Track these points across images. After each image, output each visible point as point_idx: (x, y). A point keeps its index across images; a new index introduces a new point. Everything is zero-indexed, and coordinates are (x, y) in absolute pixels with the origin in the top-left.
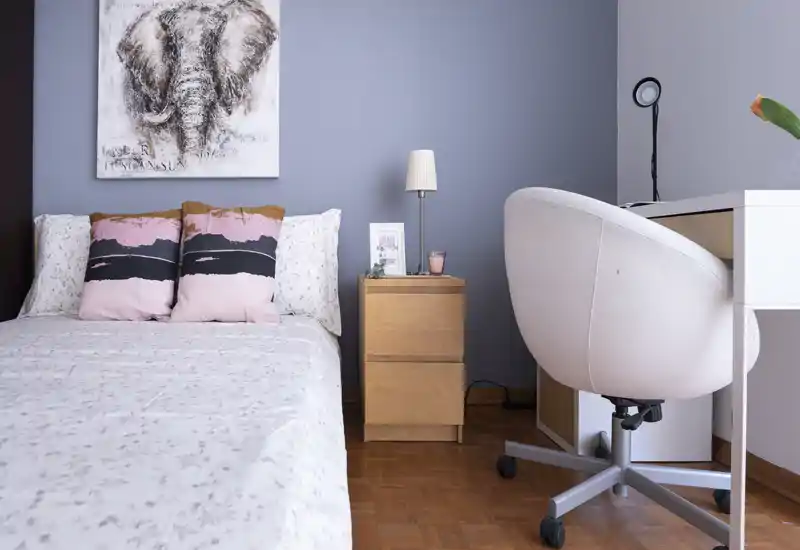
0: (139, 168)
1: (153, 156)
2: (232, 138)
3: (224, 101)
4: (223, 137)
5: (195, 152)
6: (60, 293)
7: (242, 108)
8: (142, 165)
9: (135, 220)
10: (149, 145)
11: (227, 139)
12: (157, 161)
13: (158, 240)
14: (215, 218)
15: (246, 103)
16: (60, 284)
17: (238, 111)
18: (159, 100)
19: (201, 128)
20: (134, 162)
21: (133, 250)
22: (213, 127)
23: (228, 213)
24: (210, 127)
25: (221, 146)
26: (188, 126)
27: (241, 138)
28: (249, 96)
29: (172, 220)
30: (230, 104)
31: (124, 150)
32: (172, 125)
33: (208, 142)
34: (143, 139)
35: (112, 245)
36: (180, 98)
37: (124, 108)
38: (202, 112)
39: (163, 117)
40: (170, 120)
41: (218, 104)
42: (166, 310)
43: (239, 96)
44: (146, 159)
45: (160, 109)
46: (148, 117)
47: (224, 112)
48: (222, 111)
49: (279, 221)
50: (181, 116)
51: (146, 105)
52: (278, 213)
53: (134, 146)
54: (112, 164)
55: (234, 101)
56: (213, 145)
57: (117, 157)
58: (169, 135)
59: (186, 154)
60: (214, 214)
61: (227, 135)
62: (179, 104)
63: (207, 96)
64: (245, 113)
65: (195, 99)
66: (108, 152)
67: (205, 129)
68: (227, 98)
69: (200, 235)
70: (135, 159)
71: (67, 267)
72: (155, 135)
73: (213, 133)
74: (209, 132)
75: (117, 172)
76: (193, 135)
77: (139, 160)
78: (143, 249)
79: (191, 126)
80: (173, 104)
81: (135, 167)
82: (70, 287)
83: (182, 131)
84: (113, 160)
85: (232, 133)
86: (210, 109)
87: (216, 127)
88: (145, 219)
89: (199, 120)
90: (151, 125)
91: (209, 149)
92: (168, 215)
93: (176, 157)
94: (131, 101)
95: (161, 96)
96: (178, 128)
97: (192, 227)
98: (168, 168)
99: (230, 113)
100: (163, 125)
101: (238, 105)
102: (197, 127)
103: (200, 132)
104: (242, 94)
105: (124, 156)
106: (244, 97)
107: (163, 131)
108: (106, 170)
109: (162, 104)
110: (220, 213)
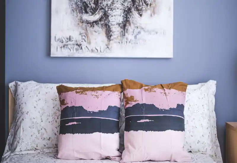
0: (80, 51)
1: (90, 43)
2: (142, 32)
3: (137, 8)
4: (136, 31)
5: (118, 40)
6: (36, 137)
7: (149, 12)
8: (81, 48)
9: (93, 93)
10: (87, 35)
11: (139, 33)
12: (92, 46)
13: (109, 107)
14: (147, 92)
15: (152, 8)
16: (36, 132)
17: (146, 14)
18: (93, 6)
19: (122, 25)
20: (76, 47)
21: (94, 114)
22: (130, 25)
23: (155, 89)
24: (128, 24)
25: (135, 37)
26: (113, 23)
27: (149, 32)
28: (154, 5)
29: (116, 92)
30: (141, 10)
31: (70, 39)
32: (102, 22)
33: (126, 34)
34: (83, 31)
35: (80, 110)
36: (107, 5)
37: (69, 10)
38: (123, 15)
39: (97, 17)
40: (100, 20)
41: (133, 9)
42: (117, 153)
43: (147, 5)
44: (84, 44)
45: (94, 11)
46: (86, 17)
47: (138, 15)
48: (135, 14)
49: (184, 92)
50: (108, 16)
51: (84, 8)
52: (182, 87)
53: (76, 35)
54: (61, 47)
55: (144, 7)
56: (129, 36)
57: (64, 43)
58: (100, 29)
59: (111, 42)
60: (146, 90)
61: (139, 30)
62: (106, 9)
63: (126, 4)
64: (151, 15)
65: (117, 6)
66: (59, 40)
67: (124, 25)
68: (139, 6)
69: (138, 104)
70: (77, 45)
71: (40, 121)
72: (90, 29)
73: (130, 28)
74: (127, 27)
75: (65, 53)
76: (116, 30)
77: (79, 45)
78: (101, 113)
79: (115, 23)
80: (102, 8)
81: (77, 50)
82: (42, 134)
83: (109, 27)
84: (61, 45)
85: (143, 29)
86: (127, 12)
87: (132, 24)
88: (100, 92)
89: (120, 19)
90: (88, 22)
91: (127, 39)
92: (113, 89)
93: (104, 44)
94: (74, 6)
95: (94, 3)
96: (106, 25)
97: (132, 98)
98: (99, 51)
99: (141, 15)
100: (96, 22)
101: (146, 10)
102: (119, 24)
103: (121, 28)
104: (149, 3)
105: (69, 43)
106: (150, 5)
107: (95, 26)
108: (56, 51)
109: (95, 9)
110: (150, 88)
